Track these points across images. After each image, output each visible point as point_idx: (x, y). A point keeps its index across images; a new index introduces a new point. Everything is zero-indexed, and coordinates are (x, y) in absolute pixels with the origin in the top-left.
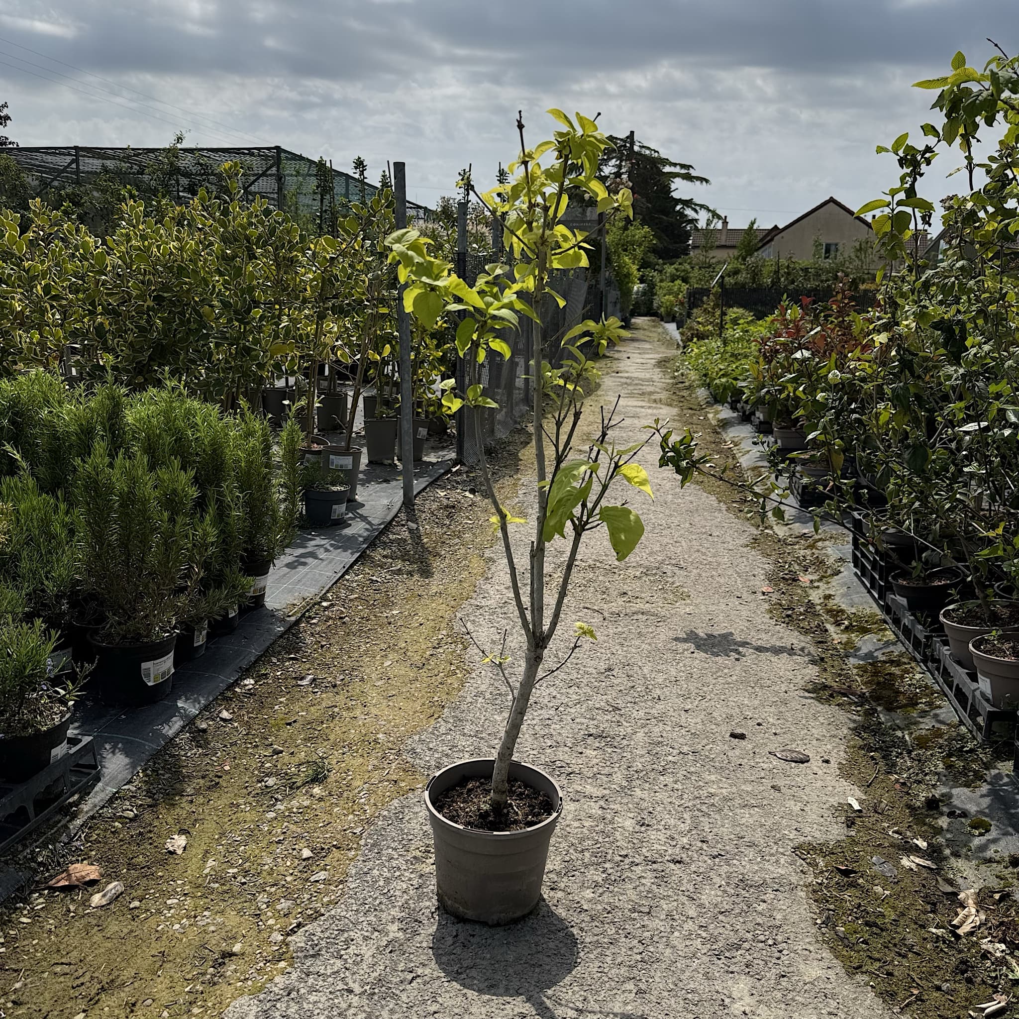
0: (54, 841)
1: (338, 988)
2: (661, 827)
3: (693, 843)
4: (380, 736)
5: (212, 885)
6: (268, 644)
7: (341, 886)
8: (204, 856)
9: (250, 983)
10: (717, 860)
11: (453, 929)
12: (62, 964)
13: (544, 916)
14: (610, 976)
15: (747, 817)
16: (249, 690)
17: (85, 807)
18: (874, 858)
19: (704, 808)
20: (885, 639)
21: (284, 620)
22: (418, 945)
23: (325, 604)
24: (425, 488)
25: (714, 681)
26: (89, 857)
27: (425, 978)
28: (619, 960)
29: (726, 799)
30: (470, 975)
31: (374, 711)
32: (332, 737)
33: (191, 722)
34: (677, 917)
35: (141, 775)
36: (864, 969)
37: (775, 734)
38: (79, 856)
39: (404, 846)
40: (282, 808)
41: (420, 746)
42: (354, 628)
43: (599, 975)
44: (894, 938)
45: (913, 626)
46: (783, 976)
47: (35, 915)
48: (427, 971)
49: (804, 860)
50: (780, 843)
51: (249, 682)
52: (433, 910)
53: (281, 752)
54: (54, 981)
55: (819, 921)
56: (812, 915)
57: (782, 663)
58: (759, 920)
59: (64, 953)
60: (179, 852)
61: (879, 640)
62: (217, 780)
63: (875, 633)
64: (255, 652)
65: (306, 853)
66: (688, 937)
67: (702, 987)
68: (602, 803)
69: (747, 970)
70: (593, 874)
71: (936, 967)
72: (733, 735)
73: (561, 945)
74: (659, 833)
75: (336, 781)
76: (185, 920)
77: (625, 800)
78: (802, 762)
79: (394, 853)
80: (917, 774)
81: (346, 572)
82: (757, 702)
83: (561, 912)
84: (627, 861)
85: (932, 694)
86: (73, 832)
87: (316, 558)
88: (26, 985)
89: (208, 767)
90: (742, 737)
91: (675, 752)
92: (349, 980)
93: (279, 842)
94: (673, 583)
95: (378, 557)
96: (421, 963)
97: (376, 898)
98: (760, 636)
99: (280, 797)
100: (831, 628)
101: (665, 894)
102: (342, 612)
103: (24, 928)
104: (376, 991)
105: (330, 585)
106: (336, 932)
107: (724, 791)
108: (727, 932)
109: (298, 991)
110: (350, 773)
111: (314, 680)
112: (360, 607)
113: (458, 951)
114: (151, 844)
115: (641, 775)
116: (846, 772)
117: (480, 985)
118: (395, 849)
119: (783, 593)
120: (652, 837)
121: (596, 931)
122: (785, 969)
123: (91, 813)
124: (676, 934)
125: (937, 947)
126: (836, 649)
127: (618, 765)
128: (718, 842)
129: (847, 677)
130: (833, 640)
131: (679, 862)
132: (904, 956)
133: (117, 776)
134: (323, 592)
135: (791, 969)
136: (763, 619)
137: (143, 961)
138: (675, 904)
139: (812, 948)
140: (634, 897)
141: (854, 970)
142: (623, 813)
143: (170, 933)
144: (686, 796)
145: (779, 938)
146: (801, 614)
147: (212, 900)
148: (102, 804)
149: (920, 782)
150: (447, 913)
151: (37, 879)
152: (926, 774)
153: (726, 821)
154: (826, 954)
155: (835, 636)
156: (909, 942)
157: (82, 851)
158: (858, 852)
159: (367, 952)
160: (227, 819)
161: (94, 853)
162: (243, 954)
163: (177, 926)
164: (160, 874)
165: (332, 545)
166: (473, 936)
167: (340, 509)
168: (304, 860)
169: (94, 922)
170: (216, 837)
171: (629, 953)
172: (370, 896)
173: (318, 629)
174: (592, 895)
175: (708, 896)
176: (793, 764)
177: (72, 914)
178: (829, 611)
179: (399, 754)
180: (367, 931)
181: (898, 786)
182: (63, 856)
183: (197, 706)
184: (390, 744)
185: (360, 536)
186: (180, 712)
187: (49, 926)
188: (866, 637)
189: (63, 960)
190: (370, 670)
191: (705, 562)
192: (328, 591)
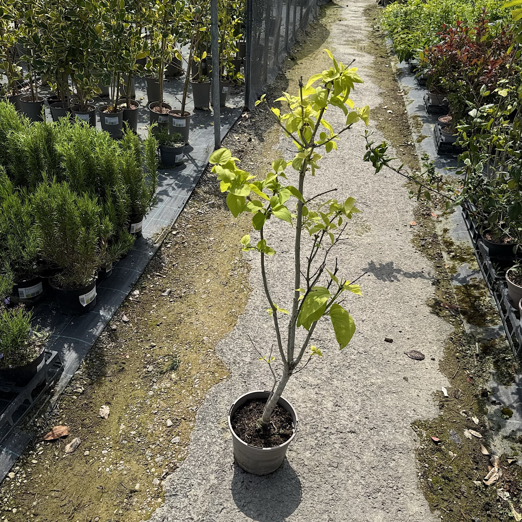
0: (44, 412)
1: (187, 517)
2: (346, 408)
3: (361, 420)
4: (205, 338)
5: (123, 442)
6: (145, 265)
7: (186, 448)
8: (119, 422)
9: (144, 511)
10: (372, 431)
11: (241, 476)
12: (55, 491)
13: (286, 469)
14: (316, 510)
15: (390, 400)
16: (137, 298)
17: (58, 389)
18: (451, 431)
19: (368, 394)
20: (473, 268)
21: (152, 247)
22: (225, 488)
23: (174, 233)
24: (227, 134)
25: (379, 298)
26: (62, 419)
27: (228, 509)
28: (321, 499)
29: (380, 387)
30: (249, 508)
31: (202, 319)
32: (180, 336)
33: (107, 324)
34: (350, 470)
35: (84, 363)
36: (439, 507)
37: (408, 339)
38: (57, 418)
39: (218, 420)
40: (156, 388)
41: (225, 347)
42: (190, 250)
43: (311, 508)
44: (455, 486)
45: (490, 268)
46: (400, 511)
47: (39, 458)
48: (229, 505)
49: (416, 432)
50: (405, 419)
51: (137, 292)
52: (232, 464)
53: (155, 346)
54: (52, 501)
55: (420, 474)
56: (417, 470)
57: (416, 283)
58: (391, 473)
59: (55, 484)
60: (106, 417)
61: (470, 268)
62: (123, 365)
63: (468, 262)
64: (138, 271)
65: (169, 423)
66: (355, 484)
67: (360, 517)
68: (316, 390)
69: (383, 506)
70: (311, 441)
71: (474, 506)
72: (387, 340)
73: (293, 489)
74: (345, 412)
75: (183, 370)
76: (111, 466)
77: (328, 388)
78: (421, 360)
79: (212, 425)
80: (479, 371)
81: (185, 207)
82: (400, 314)
83: (294, 466)
84: (328, 431)
85: (494, 314)
86: (53, 405)
87: (168, 195)
88: (38, 503)
89: (118, 356)
90: (390, 341)
91: (356, 352)
92: (192, 512)
93: (155, 414)
94: (362, 218)
95: (201, 193)
96: (226, 500)
97: (204, 457)
98: (406, 262)
99: (155, 380)
100: (445, 255)
101: (346, 455)
102: (183, 239)
103: (35, 467)
104: (205, 519)
105: (176, 218)
106: (185, 480)
107: (379, 381)
108: (374, 481)
109: (168, 519)
110: (190, 364)
111: (170, 292)
112: (193, 234)
113: (243, 491)
114: (92, 411)
115: (337, 369)
116: (443, 368)
117: (254, 514)
118: (213, 423)
119: (421, 226)
120: (341, 415)
121: (311, 479)
122: (401, 506)
123: (61, 392)
124: (350, 482)
125: (476, 493)
126: (446, 272)
127: (326, 362)
128: (374, 419)
129: (450, 294)
130: (445, 265)
131: (354, 432)
132: (459, 498)
133: (72, 366)
134: (173, 223)
135: (404, 506)
136: (409, 248)
137: (93, 491)
138: (350, 461)
139: (415, 493)
140: (330, 457)
141: (434, 507)
142: (327, 398)
143: (105, 474)
144: (359, 385)
145: (400, 485)
146: (430, 243)
147: (124, 453)
148: (65, 385)
149: (480, 377)
150: (238, 466)
151: (38, 435)
152: (484, 372)
153: (379, 404)
154: (422, 497)
155: (447, 262)
156: (463, 490)
157: (58, 415)
158: (444, 426)
159: (200, 493)
160: (129, 395)
161: (64, 416)
162: (140, 491)
163: (108, 470)
164: (98, 432)
165: (176, 184)
166: (251, 482)
167: (180, 157)
168: (168, 427)
169: (68, 463)
170: (124, 407)
171: (326, 494)
172: (201, 455)
173: (171, 251)
174: (310, 455)
175: (367, 457)
176: (416, 361)
177: (57, 458)
178: (445, 242)
179: (214, 353)
180: (200, 479)
181: (468, 379)
182: (50, 419)
183: (111, 313)
184: (210, 345)
185: (191, 177)
186: (102, 319)
187: (46, 465)
188: (463, 265)
189: (55, 489)
190: (199, 287)
191: (381, 201)
192: (175, 223)
